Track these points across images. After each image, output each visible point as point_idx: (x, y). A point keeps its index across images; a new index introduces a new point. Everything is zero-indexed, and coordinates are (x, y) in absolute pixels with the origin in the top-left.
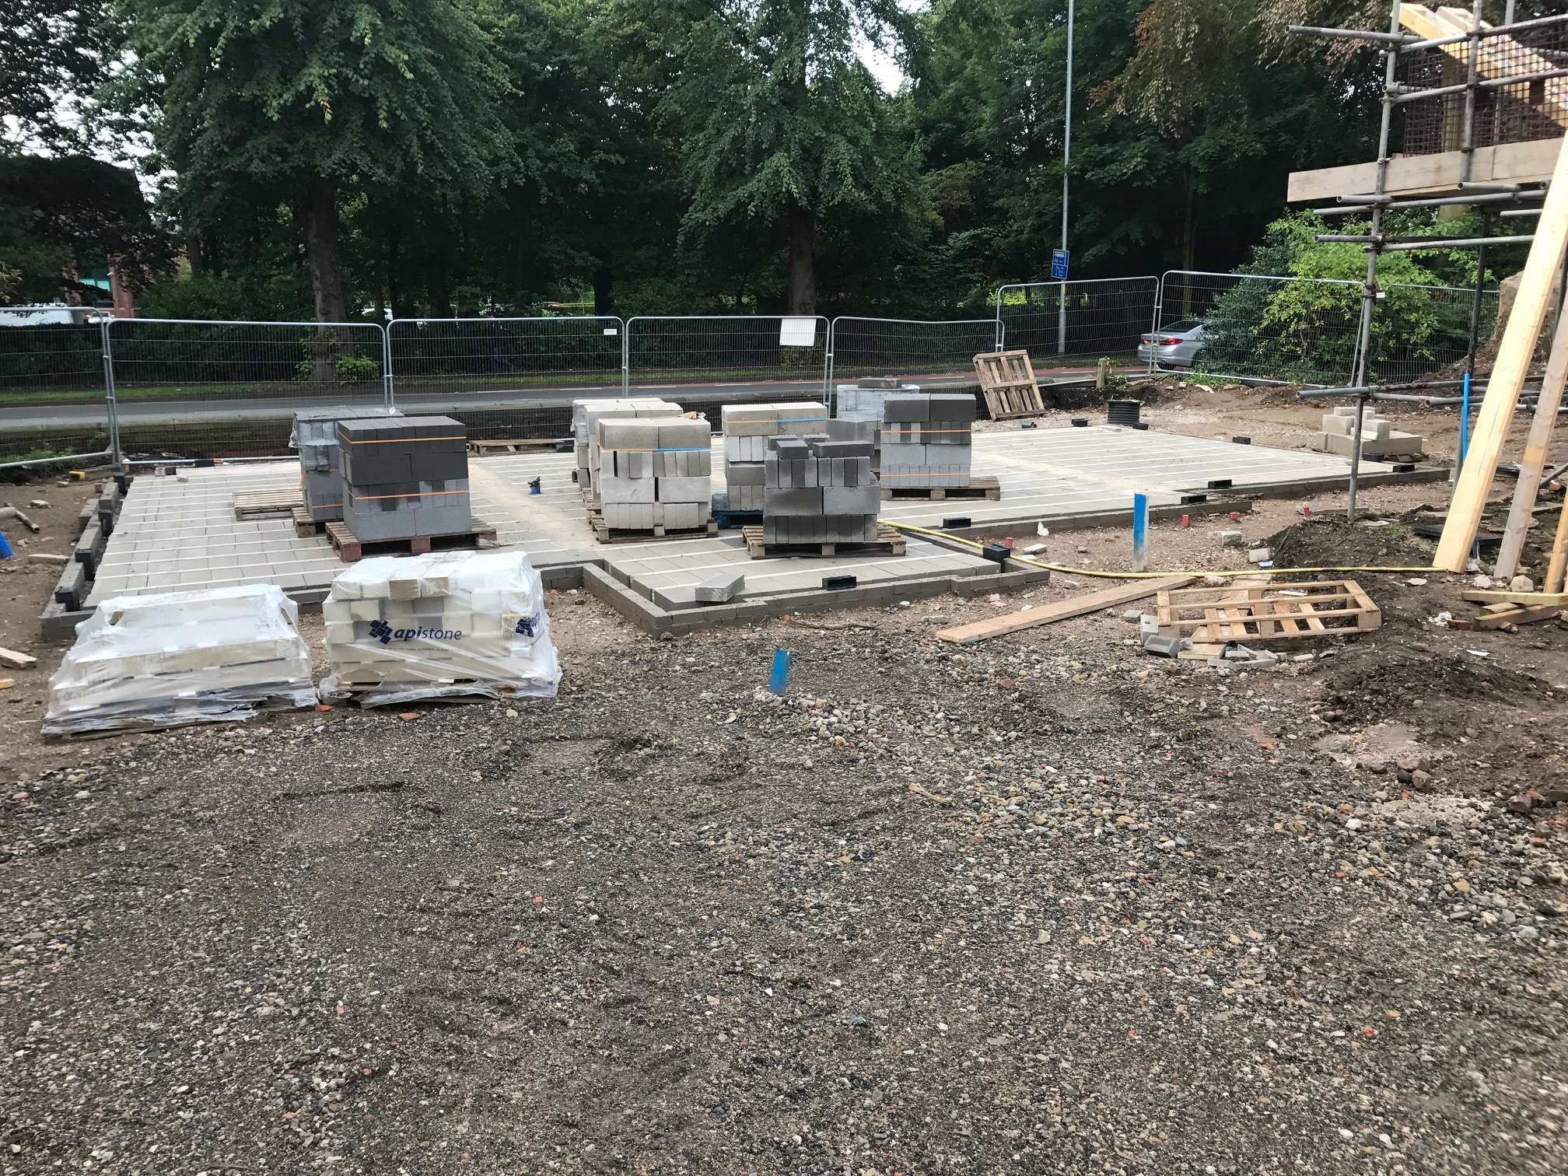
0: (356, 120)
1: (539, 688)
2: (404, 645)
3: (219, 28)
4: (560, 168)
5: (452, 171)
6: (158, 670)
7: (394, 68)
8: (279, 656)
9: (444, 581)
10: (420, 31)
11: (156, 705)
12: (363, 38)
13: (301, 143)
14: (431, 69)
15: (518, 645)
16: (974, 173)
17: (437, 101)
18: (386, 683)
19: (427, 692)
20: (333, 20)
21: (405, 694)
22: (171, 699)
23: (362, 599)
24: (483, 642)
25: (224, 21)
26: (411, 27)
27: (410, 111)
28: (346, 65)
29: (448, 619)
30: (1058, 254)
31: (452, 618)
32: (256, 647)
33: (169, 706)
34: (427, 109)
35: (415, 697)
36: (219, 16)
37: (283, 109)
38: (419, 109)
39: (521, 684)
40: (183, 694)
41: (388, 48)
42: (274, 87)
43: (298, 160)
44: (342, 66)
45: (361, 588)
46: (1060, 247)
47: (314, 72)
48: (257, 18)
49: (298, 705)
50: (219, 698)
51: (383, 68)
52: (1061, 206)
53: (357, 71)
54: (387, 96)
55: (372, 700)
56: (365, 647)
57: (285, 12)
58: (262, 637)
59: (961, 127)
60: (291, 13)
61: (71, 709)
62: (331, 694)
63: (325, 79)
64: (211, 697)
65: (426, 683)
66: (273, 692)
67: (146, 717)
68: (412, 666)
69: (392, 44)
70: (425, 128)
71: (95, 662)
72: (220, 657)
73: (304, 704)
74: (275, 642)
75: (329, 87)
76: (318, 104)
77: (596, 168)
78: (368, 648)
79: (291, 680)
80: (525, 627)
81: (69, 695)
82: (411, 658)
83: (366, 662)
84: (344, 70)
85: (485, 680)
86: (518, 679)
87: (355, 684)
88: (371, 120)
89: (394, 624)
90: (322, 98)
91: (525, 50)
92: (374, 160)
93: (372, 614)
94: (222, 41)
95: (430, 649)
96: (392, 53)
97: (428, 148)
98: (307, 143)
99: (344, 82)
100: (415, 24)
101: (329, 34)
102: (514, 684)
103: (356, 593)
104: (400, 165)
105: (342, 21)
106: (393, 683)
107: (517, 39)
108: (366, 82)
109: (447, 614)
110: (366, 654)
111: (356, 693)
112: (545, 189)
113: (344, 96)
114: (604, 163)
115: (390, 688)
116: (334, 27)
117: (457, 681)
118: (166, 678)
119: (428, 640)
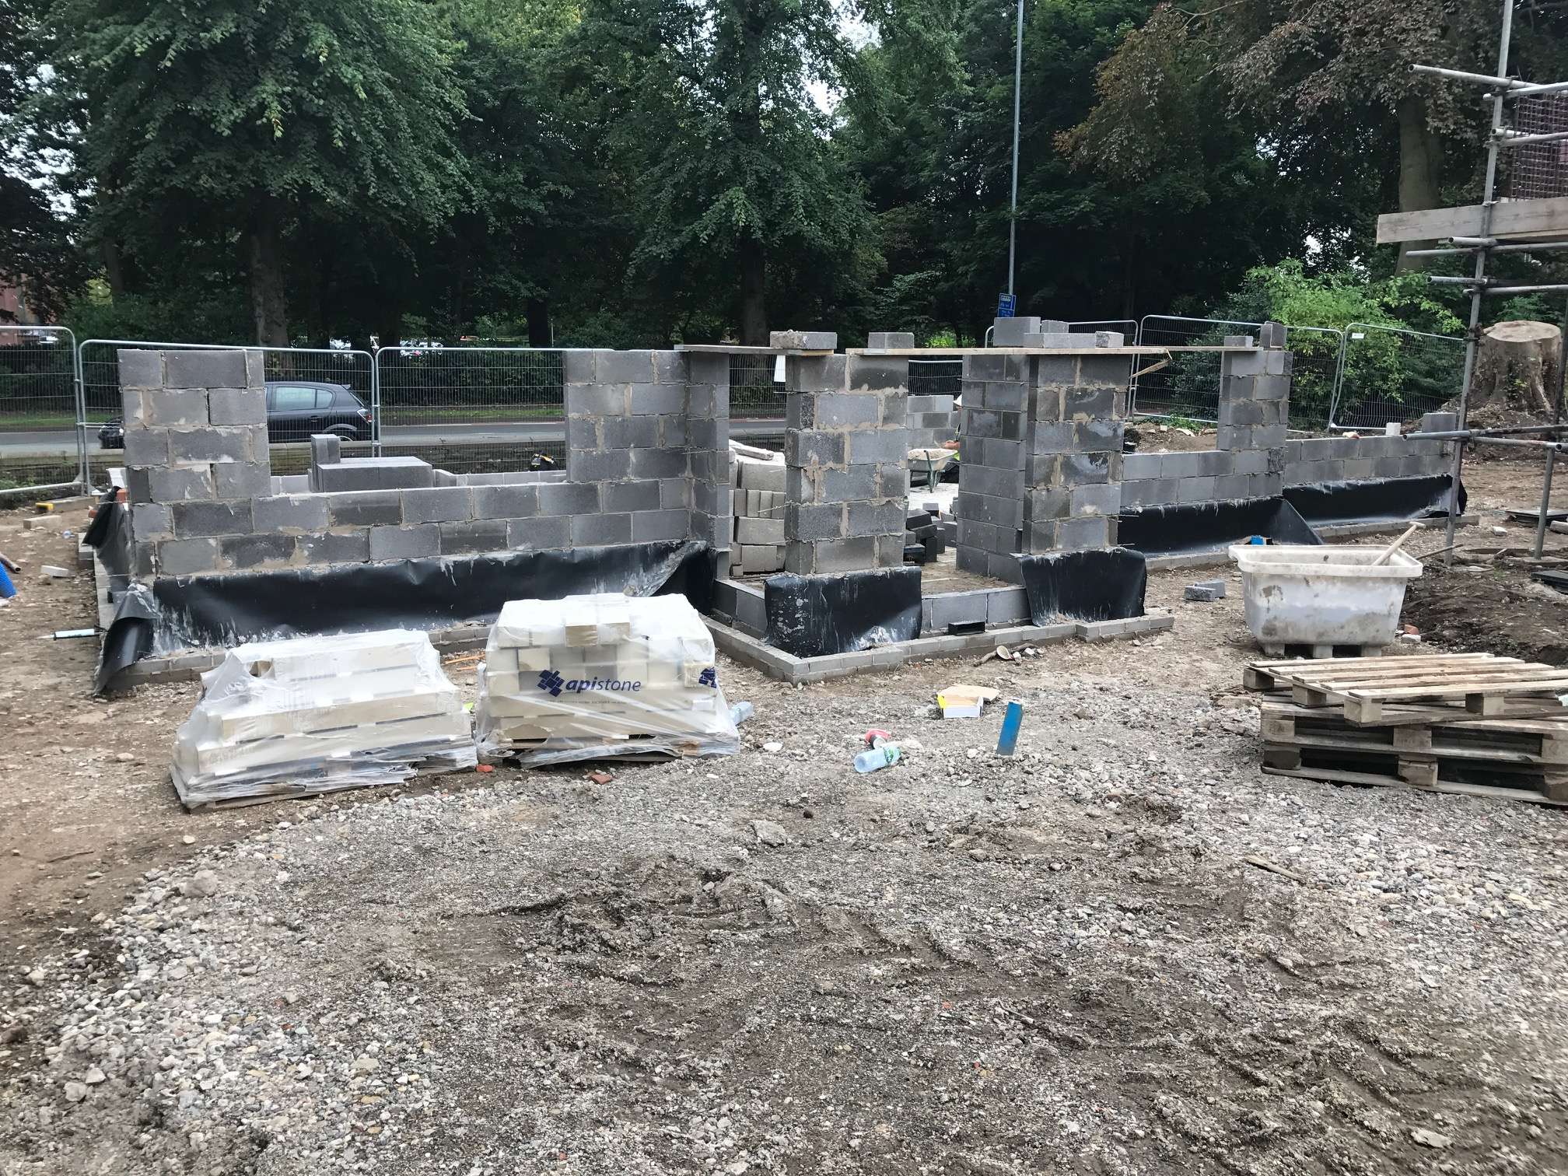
0: (310, 139)
1: (723, 744)
2: (576, 697)
3: (169, 41)
4: (508, 198)
5: (407, 198)
6: (312, 728)
7: (350, 89)
8: (440, 711)
9: (625, 627)
10: (375, 52)
11: (307, 767)
12: (317, 56)
13: (251, 162)
14: (387, 92)
15: (699, 699)
16: (915, 217)
17: (394, 124)
18: (552, 740)
19: (602, 750)
20: (287, 37)
21: (574, 752)
22: (323, 760)
23: (531, 646)
24: (662, 693)
25: (174, 33)
26: (368, 48)
27: (366, 134)
28: (300, 85)
29: (623, 669)
30: (1005, 298)
31: (627, 667)
32: (418, 700)
33: (322, 768)
34: (382, 131)
35: (587, 757)
36: (169, 28)
37: (234, 126)
38: (374, 132)
39: (702, 740)
40: (339, 754)
41: (344, 68)
42: (225, 104)
43: (248, 180)
44: (295, 85)
45: (530, 634)
46: (1007, 291)
47: (268, 88)
48: (207, 30)
49: (460, 765)
50: (375, 759)
51: (338, 88)
52: (1008, 249)
53: (311, 89)
54: (342, 117)
55: (535, 760)
56: (532, 700)
57: (237, 27)
58: (420, 690)
59: (900, 169)
60: (243, 28)
61: (217, 774)
62: (491, 752)
63: (280, 97)
64: (366, 758)
65: (598, 739)
66: (433, 752)
67: (297, 781)
68: (583, 721)
69: (349, 65)
70: (380, 152)
71: (243, 720)
72: (379, 714)
73: (465, 765)
74: (437, 695)
75: (283, 105)
76: (269, 120)
77: (542, 200)
78: (534, 701)
79: (452, 738)
80: (708, 676)
81: (214, 758)
82: (581, 712)
83: (530, 716)
84: (298, 89)
85: (664, 736)
86: (701, 734)
87: (515, 741)
88: (326, 141)
89: (566, 675)
90: (274, 114)
91: (474, 77)
92: (327, 183)
93: (541, 664)
94: (171, 53)
95: (605, 701)
96: (349, 73)
97: (382, 172)
98: (257, 162)
99: (298, 100)
100: (371, 46)
101: (281, 51)
102: (697, 740)
103: (524, 640)
104: (353, 188)
105: (296, 38)
106: (560, 740)
107: (465, 67)
108: (322, 102)
109: (620, 663)
110: (532, 707)
111: (518, 751)
112: (492, 219)
113: (298, 117)
114: (555, 195)
115: (557, 745)
116: (287, 44)
117: (633, 737)
118: (319, 736)
119: (603, 693)
